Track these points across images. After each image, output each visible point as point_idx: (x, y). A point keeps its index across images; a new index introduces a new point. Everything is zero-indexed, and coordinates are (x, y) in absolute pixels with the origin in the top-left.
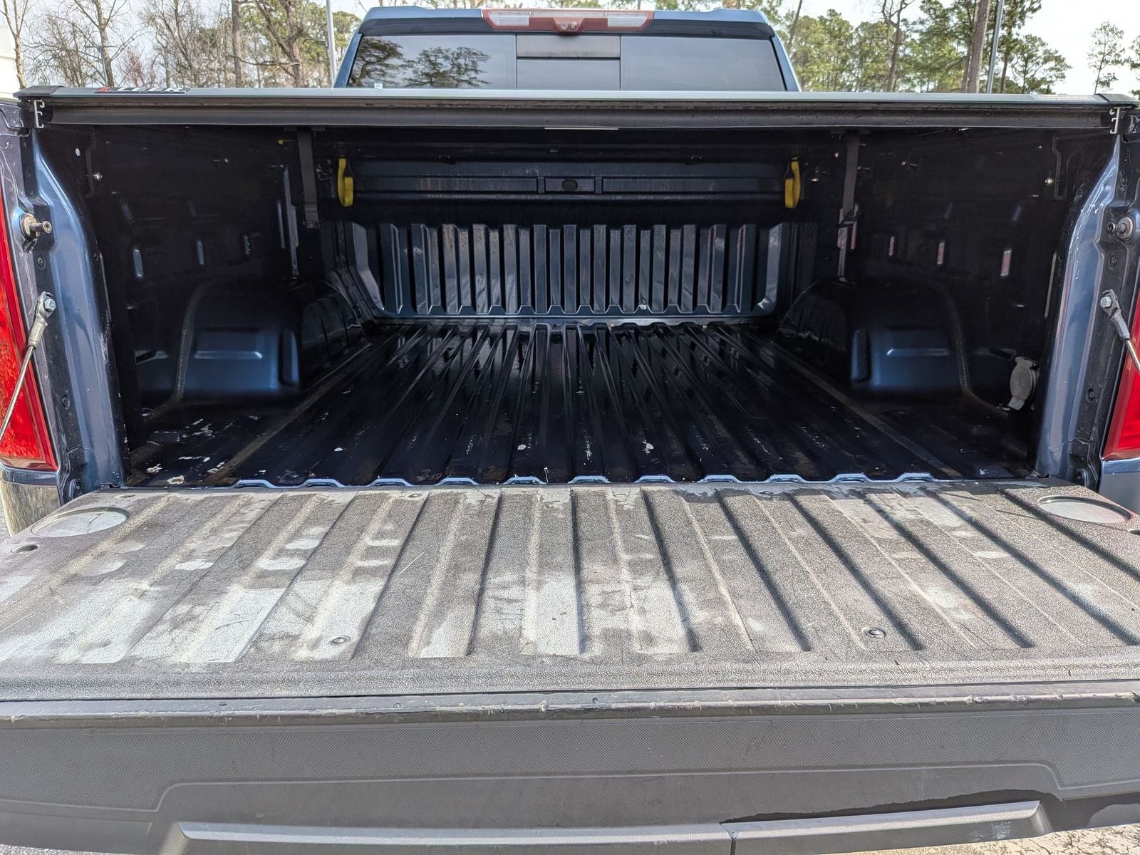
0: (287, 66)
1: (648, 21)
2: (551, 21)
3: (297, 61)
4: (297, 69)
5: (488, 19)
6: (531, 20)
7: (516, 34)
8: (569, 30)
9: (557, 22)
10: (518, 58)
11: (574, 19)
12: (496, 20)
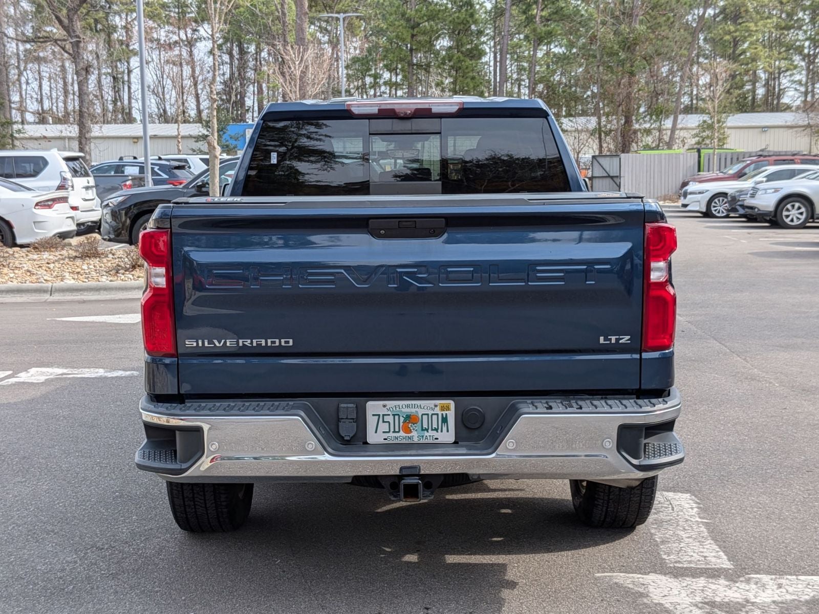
0: (64, 43)
1: (459, 109)
2: (393, 110)
3: (78, 37)
4: (78, 47)
5: (350, 110)
6: (379, 110)
7: (369, 119)
8: (406, 116)
9: (397, 111)
10: (370, 134)
11: (409, 109)
12: (356, 110)
